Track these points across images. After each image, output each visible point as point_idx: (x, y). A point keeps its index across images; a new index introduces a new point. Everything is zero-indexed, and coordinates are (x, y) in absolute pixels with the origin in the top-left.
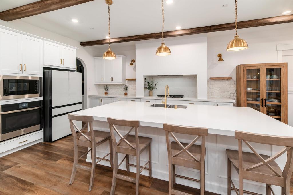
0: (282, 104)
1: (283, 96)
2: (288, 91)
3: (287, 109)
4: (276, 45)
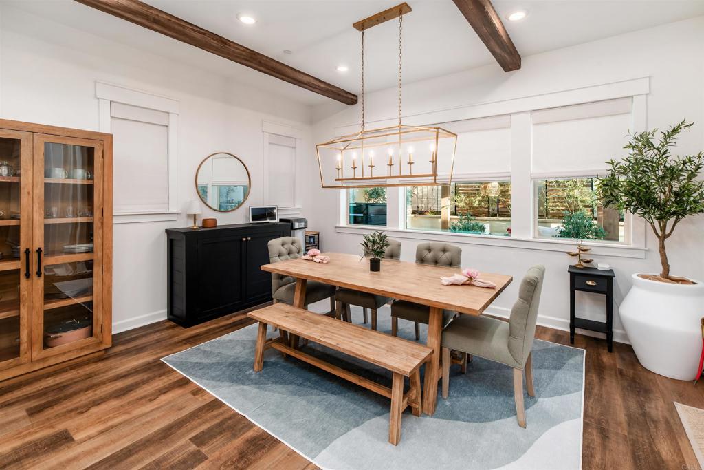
0: (97, 256)
1: (101, 231)
2: (114, 218)
3: (110, 269)
4: (95, 82)
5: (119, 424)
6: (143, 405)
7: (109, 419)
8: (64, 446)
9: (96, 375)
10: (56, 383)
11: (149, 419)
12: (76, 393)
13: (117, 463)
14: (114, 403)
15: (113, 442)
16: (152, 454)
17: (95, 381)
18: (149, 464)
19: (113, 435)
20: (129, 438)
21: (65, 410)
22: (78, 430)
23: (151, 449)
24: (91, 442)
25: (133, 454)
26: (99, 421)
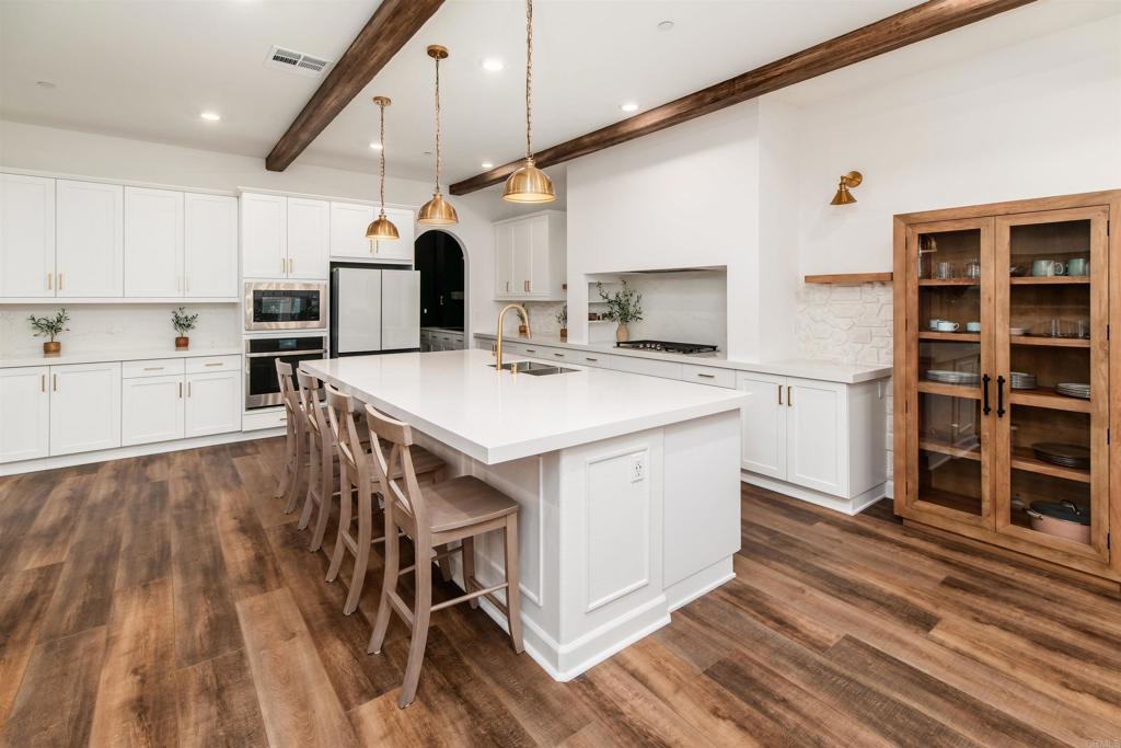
0: (1095, 409)
1: (1104, 367)
5: (984, 664)
6: (1046, 678)
7: (987, 650)
8: (915, 627)
9: (1060, 603)
10: (1013, 577)
11: (1021, 695)
12: (1007, 601)
13: (919, 684)
14: (1021, 644)
15: (949, 668)
16: (954, 719)
17: (1049, 607)
18: (934, 721)
19: (960, 664)
20: (966, 682)
21: (970, 604)
22: (947, 629)
23: (963, 715)
24: (937, 647)
25: (941, 697)
26: (976, 643)
